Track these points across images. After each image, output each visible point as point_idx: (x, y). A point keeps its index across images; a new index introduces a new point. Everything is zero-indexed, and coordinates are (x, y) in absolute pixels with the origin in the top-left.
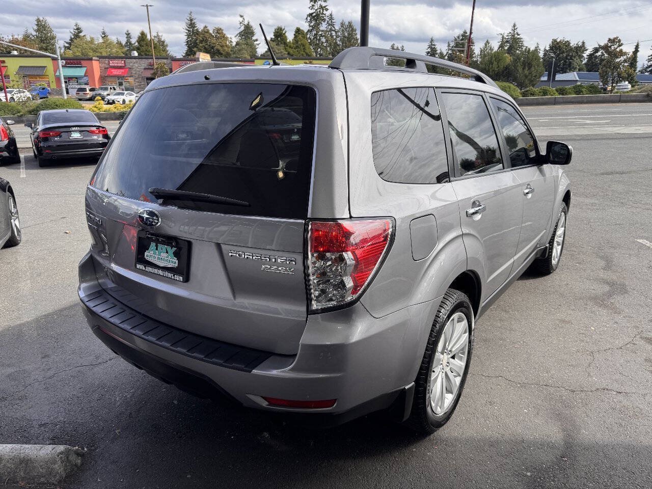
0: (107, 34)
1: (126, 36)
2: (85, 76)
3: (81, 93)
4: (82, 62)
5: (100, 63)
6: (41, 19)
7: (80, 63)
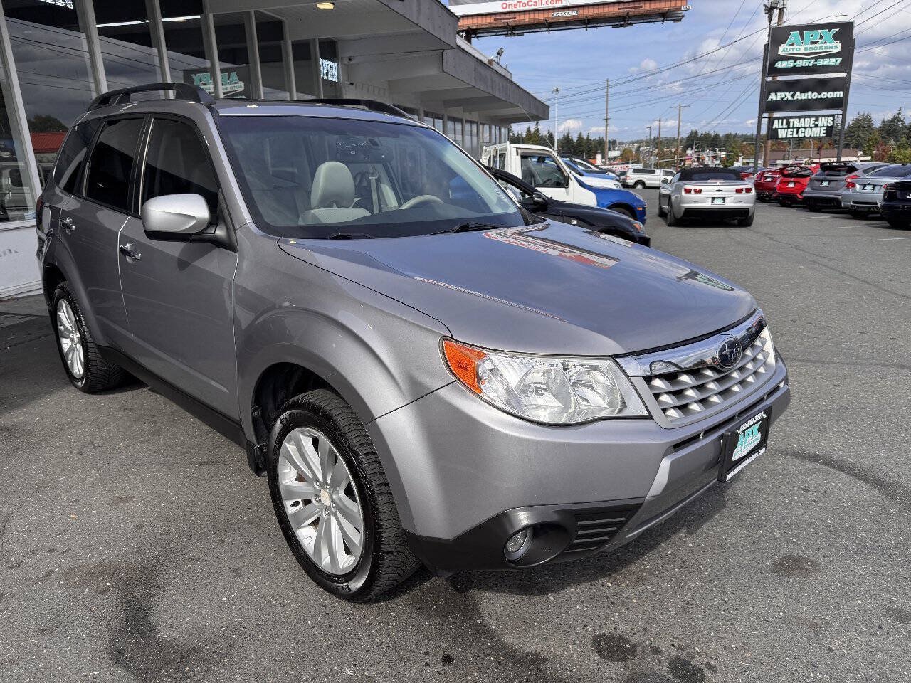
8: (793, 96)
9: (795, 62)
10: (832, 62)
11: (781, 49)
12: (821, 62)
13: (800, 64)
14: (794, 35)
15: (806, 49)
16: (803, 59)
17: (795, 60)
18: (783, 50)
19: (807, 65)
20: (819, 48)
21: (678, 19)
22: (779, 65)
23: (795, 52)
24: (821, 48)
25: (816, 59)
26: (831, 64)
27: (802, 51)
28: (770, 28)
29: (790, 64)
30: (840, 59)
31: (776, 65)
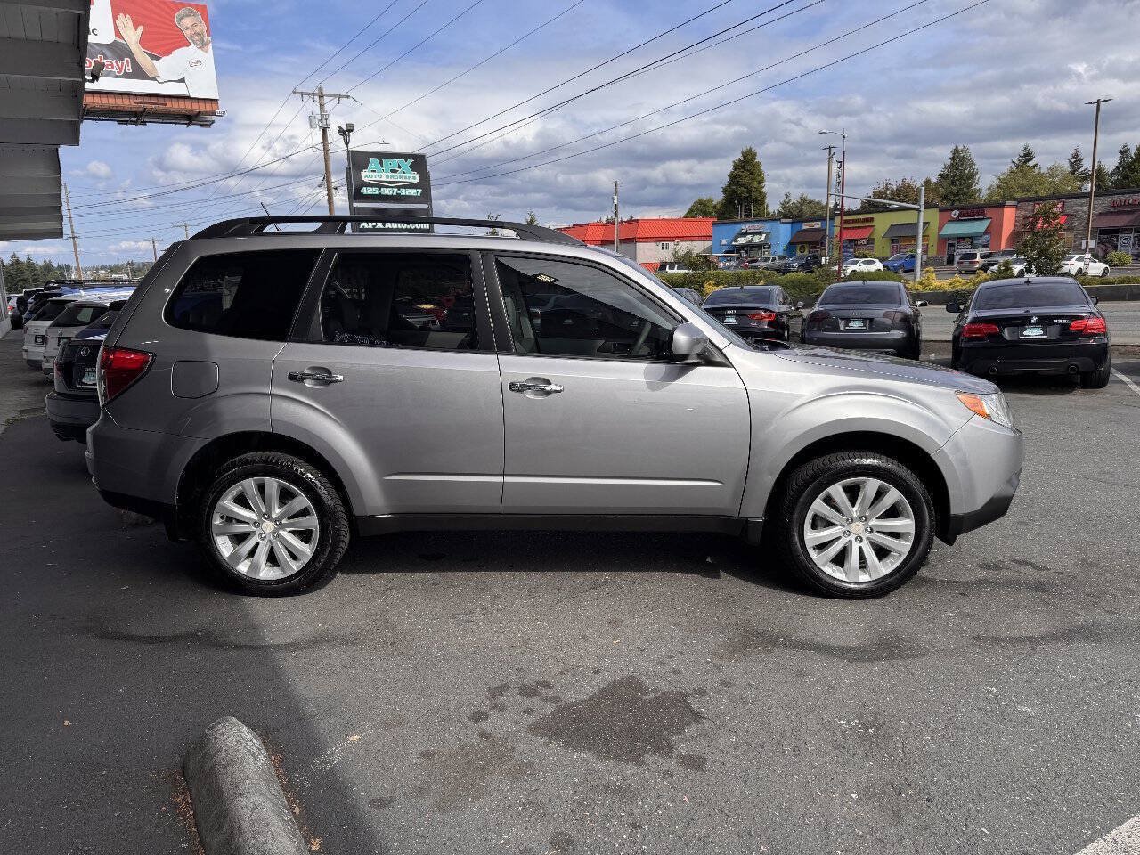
0: (1081, 157)
1: (1119, 155)
2: (986, 233)
3: (966, 262)
4: (986, 211)
5: (1017, 210)
6: (960, 147)
7: (983, 214)
8: (384, 225)
9: (380, 189)
10: (413, 192)
11: (363, 174)
12: (404, 192)
13: (385, 191)
14: (374, 162)
15: (387, 177)
16: (387, 187)
17: (380, 187)
18: (366, 175)
19: (391, 193)
20: (398, 177)
21: (207, 125)
22: (365, 191)
23: (378, 179)
24: (401, 177)
25: (399, 188)
26: (412, 194)
27: (384, 179)
28: (348, 152)
29: (374, 191)
30: (420, 191)
31: (362, 191)
